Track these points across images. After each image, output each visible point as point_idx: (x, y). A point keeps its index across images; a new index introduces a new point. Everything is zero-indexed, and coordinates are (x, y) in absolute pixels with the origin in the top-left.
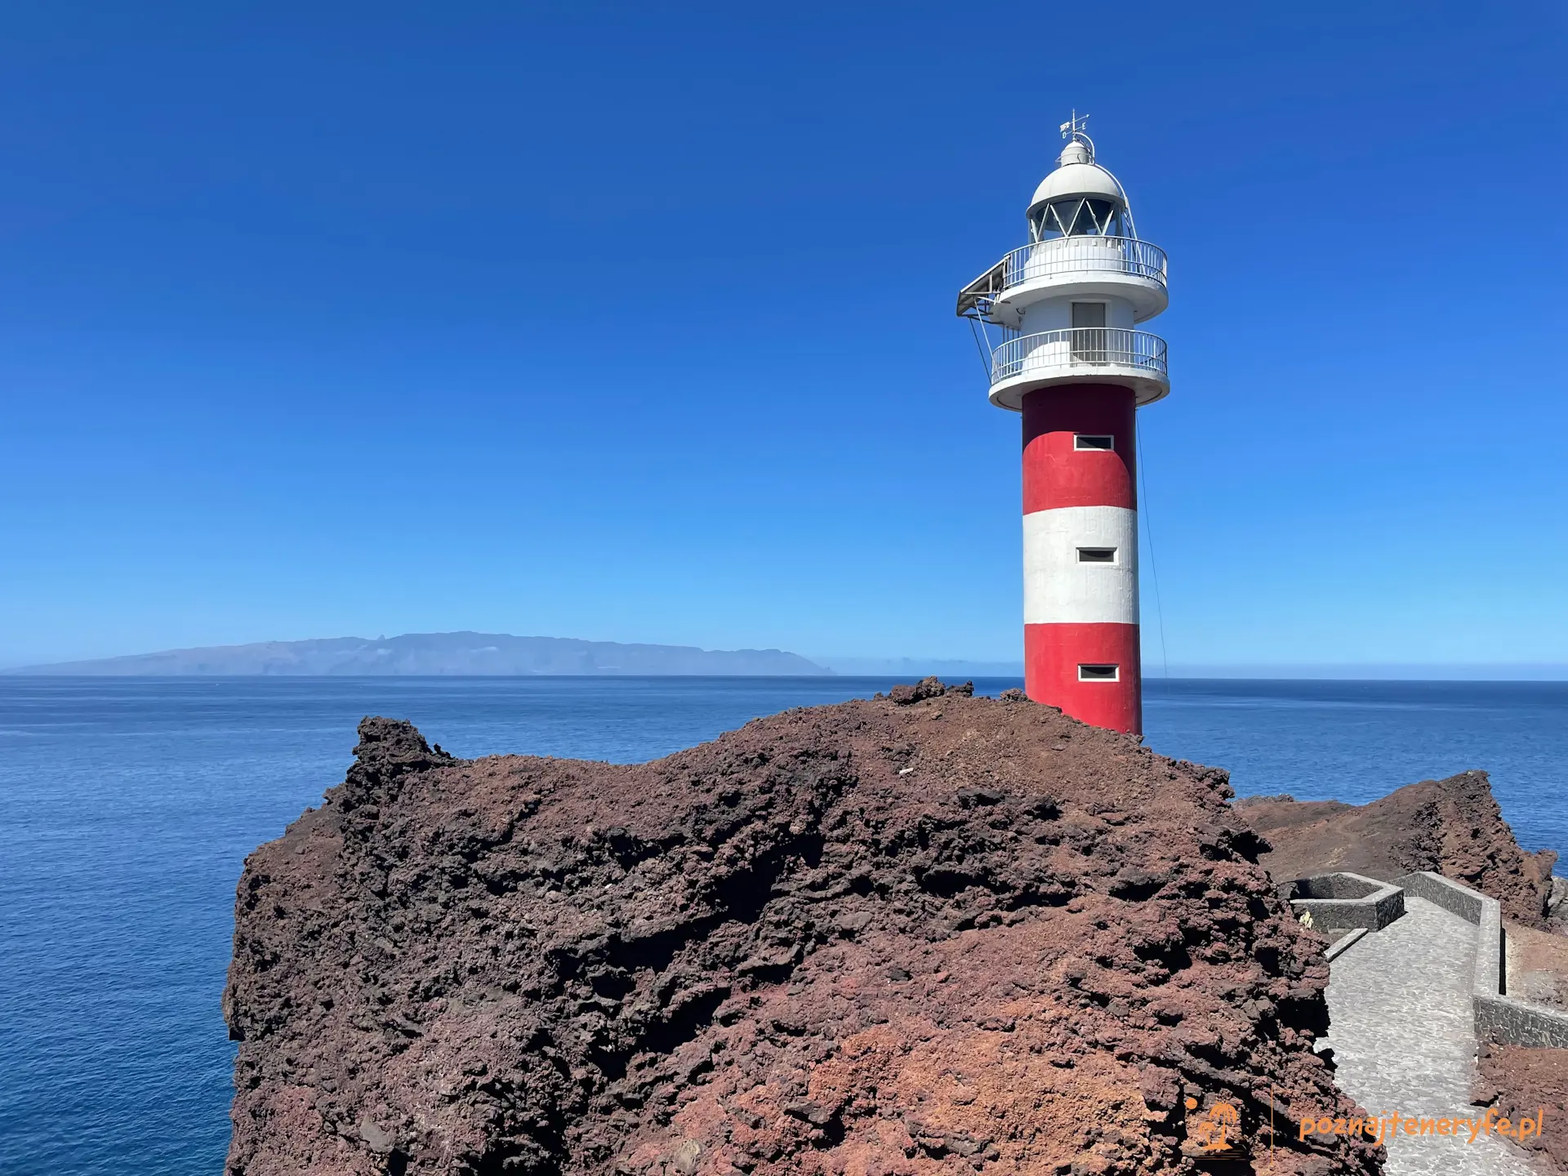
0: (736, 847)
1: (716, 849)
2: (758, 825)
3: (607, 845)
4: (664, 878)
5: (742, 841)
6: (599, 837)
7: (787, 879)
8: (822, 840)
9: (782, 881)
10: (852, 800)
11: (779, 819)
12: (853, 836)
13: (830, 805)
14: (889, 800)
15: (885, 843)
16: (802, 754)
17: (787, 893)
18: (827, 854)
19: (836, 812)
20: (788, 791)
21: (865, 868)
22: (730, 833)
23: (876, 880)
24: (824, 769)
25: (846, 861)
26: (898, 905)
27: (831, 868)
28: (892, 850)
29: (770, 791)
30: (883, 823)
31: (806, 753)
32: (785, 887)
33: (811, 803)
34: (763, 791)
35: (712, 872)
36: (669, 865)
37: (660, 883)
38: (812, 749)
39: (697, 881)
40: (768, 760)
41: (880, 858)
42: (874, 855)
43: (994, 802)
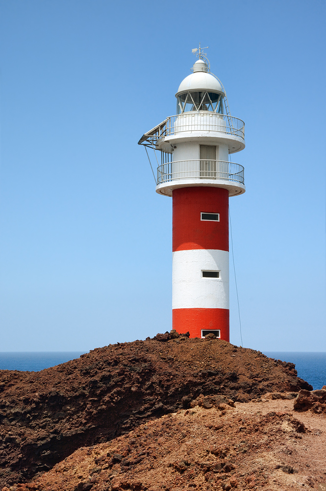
0: (110, 397)
1: (101, 399)
2: (118, 388)
3: (46, 401)
5: (112, 395)
8: (143, 394)
11: (127, 386)
12: (155, 392)
13: (146, 380)
18: (145, 400)
19: (149, 382)
21: (161, 404)
22: (106, 392)
24: (143, 366)
25: (152, 402)
27: (146, 406)
29: (123, 375)
30: (170, 386)
31: (135, 360)
33: (139, 379)
34: (120, 374)
35: (99, 408)
38: (137, 358)
39: (92, 412)
42: (165, 399)
43: (215, 375)
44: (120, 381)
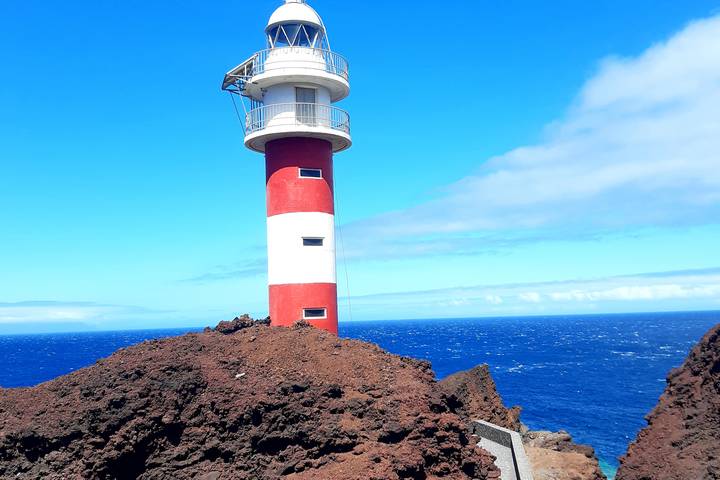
0: (124, 437)
1: (107, 440)
2: (139, 420)
3: (18, 444)
4: (66, 464)
5: (128, 432)
6: (11, 439)
7: (159, 455)
8: (183, 425)
9: (155, 457)
10: (204, 398)
11: (155, 414)
12: (205, 421)
13: (189, 402)
14: (231, 395)
15: (230, 424)
16: (168, 369)
17: (159, 465)
18: (188, 435)
19: (194, 406)
20: (160, 394)
21: (215, 441)
22: (118, 428)
23: (223, 449)
24: (184, 378)
25: (201, 439)
26: (239, 464)
27: (190, 445)
28: (234, 429)
29: (147, 396)
30: (228, 410)
31: (171, 368)
32: (158, 461)
33: (176, 402)
34: (141, 396)
35: (105, 456)
36: (70, 454)
37: (62, 468)
38: (175, 365)
39: (94, 463)
40: (142, 375)
41: (225, 435)
42: (221, 432)
43: (303, 389)
44: (142, 408)
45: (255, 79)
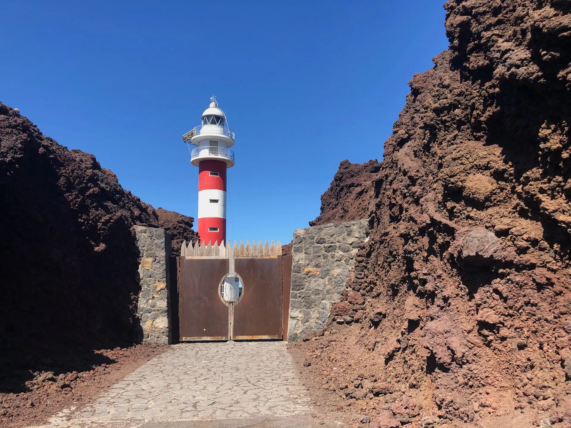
45: (193, 138)
